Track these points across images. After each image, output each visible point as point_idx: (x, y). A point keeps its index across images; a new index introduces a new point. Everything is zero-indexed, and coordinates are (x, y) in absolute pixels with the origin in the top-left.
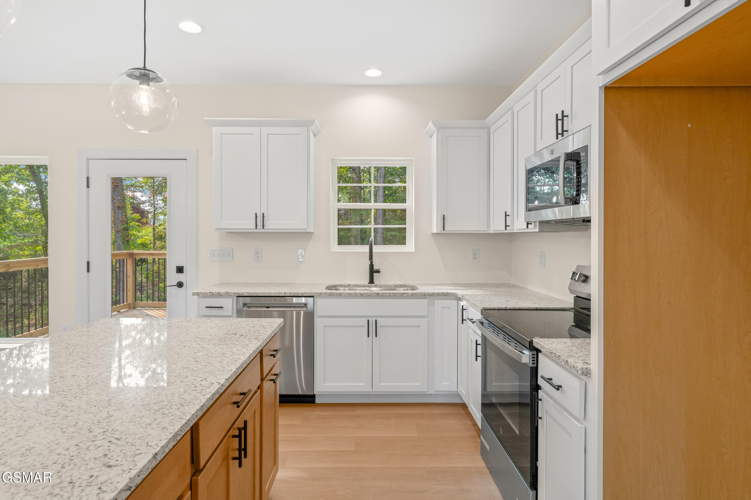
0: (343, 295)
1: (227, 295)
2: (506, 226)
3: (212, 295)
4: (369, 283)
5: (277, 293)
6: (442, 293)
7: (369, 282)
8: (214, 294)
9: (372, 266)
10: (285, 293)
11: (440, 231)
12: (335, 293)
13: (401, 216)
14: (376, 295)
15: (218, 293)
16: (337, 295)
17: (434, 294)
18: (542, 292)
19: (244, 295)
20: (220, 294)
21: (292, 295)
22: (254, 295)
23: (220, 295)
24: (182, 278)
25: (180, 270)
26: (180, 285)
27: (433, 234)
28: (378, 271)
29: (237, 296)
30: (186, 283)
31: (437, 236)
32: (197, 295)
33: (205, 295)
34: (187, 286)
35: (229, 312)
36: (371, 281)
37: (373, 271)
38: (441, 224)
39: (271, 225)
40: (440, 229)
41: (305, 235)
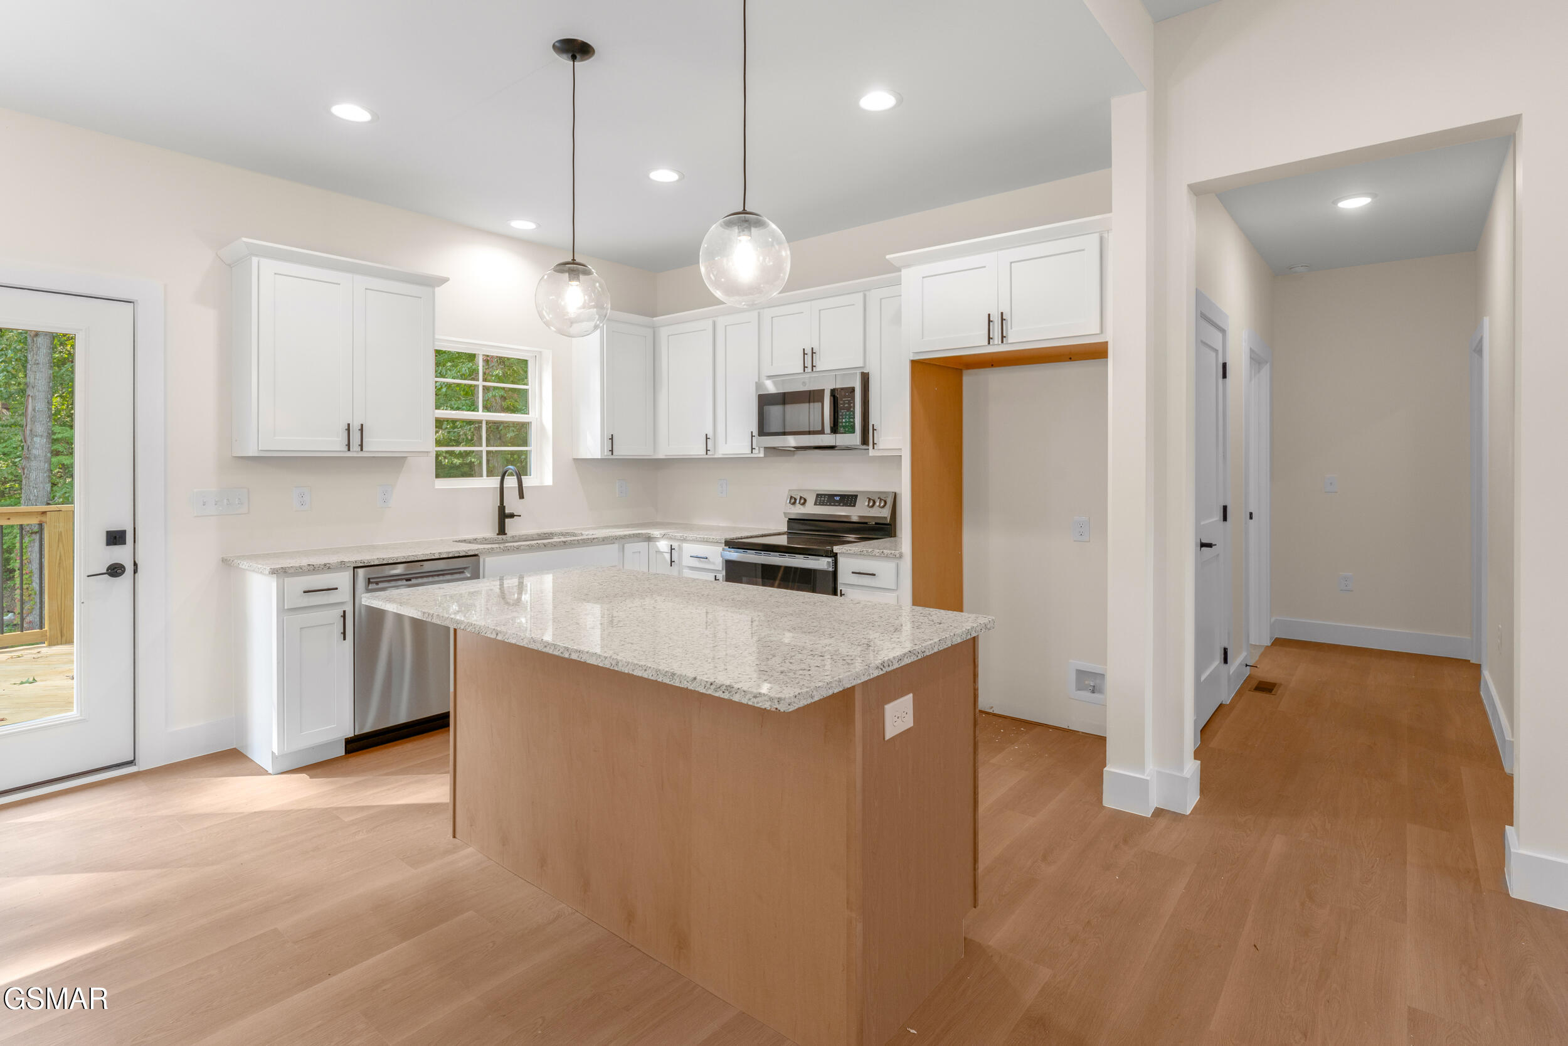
0: (522, 547)
1: (342, 566)
2: (707, 450)
3: (313, 569)
4: (498, 534)
5: (427, 555)
6: (634, 534)
7: (497, 532)
8: (316, 566)
9: (502, 508)
10: (440, 553)
11: (607, 455)
12: (511, 546)
13: (521, 434)
14: (562, 544)
15: (325, 565)
16: (514, 550)
17: (625, 536)
18: (721, 525)
19: (372, 564)
20: (328, 565)
21: (450, 556)
22: (390, 562)
23: (329, 568)
24: (121, 554)
25: (115, 538)
26: (115, 570)
27: (576, 460)
28: (512, 516)
29: (354, 568)
30: (135, 564)
31: (580, 462)
32: (281, 573)
33: (299, 571)
34: (135, 571)
35: (344, 595)
36: (502, 531)
37: (503, 516)
38: (608, 447)
39: (375, 444)
40: (607, 453)
41: (394, 462)
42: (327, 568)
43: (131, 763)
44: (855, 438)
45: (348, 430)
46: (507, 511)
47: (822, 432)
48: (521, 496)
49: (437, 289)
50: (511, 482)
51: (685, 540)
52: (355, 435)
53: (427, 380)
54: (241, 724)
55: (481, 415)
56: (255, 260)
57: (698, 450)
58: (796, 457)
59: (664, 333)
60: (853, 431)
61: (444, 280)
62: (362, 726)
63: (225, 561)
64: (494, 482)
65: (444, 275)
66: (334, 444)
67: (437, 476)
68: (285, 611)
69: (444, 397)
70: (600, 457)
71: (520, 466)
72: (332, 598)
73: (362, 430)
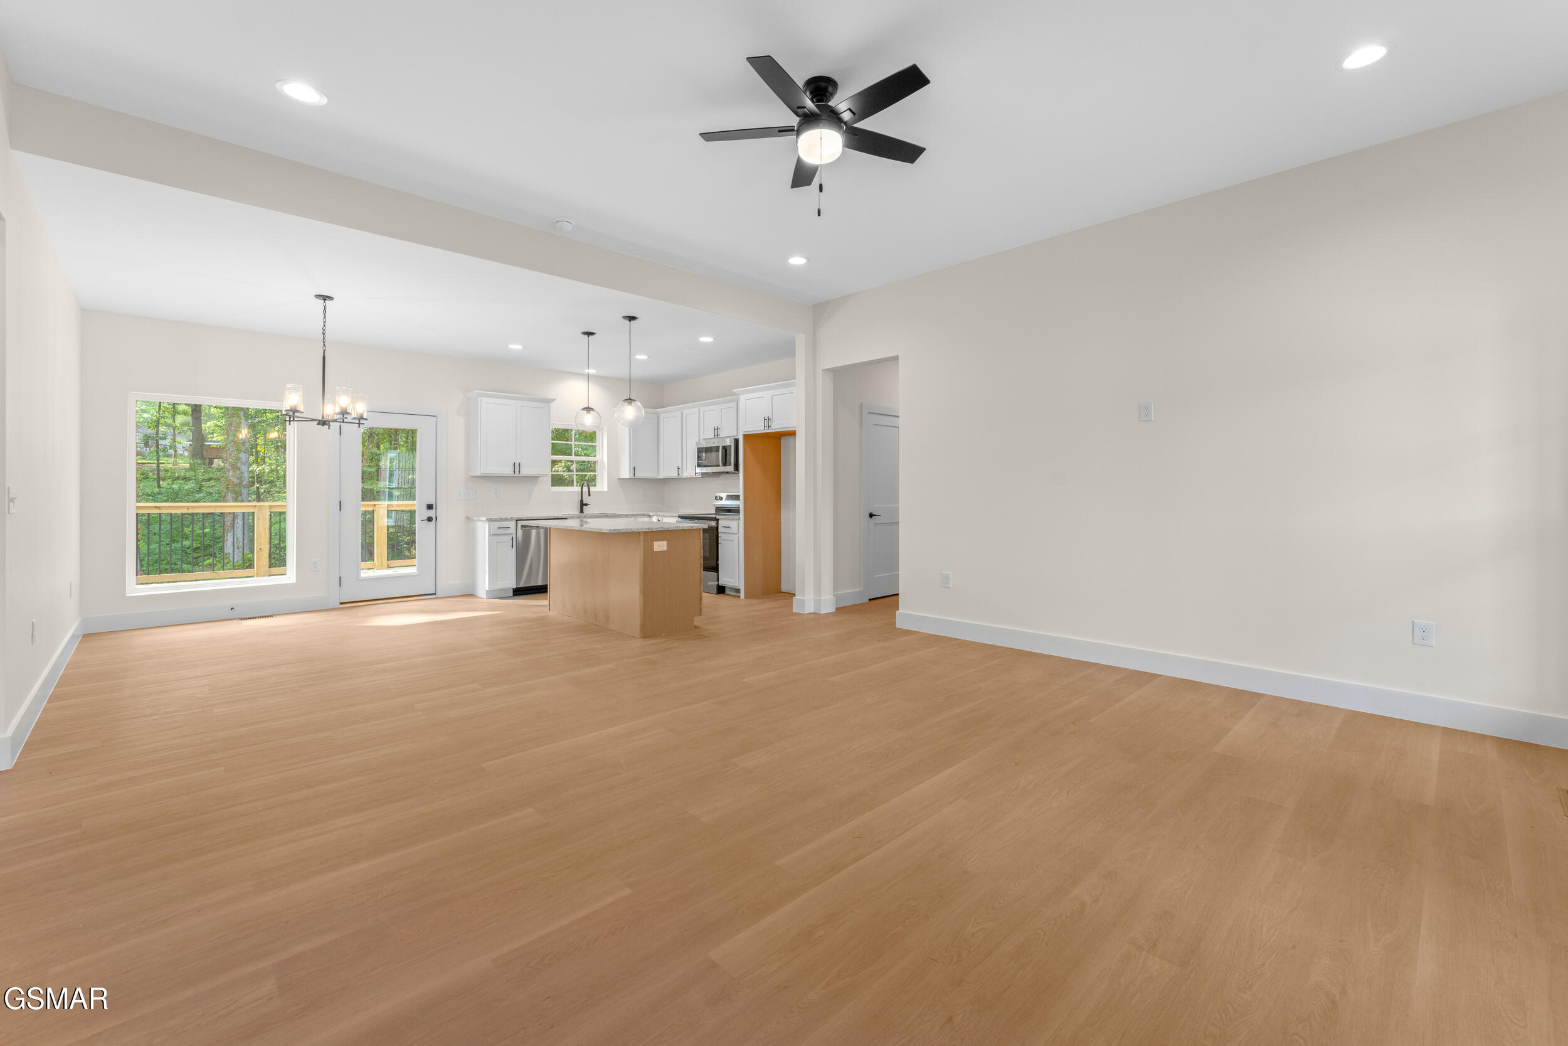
1: (512, 519)
2: (679, 474)
3: (501, 520)
4: (580, 513)
9: (582, 501)
13: (593, 466)
15: (505, 518)
19: (523, 519)
24: (431, 513)
25: (430, 507)
26: (430, 519)
27: (619, 479)
28: (586, 505)
29: (517, 520)
30: (436, 517)
31: (621, 480)
32: (490, 520)
33: (496, 520)
34: (436, 520)
35: (512, 530)
36: (582, 511)
37: (583, 505)
38: (632, 472)
39: (525, 471)
40: (632, 476)
41: (534, 479)
42: (506, 520)
43: (434, 594)
44: (731, 468)
45: (514, 465)
46: (584, 502)
47: (719, 466)
48: (589, 495)
49: (551, 404)
50: (585, 489)
51: (664, 516)
52: (516, 467)
53: (548, 442)
54: (473, 584)
55: (573, 458)
56: (480, 398)
57: (675, 475)
58: (721, 477)
59: (662, 416)
60: (731, 465)
61: (553, 400)
62: (518, 585)
63: (468, 518)
64: (579, 489)
65: (554, 398)
66: (508, 471)
67: (552, 486)
68: (491, 535)
69: (555, 450)
70: (628, 477)
71: (592, 481)
72: (508, 531)
73: (519, 465)
